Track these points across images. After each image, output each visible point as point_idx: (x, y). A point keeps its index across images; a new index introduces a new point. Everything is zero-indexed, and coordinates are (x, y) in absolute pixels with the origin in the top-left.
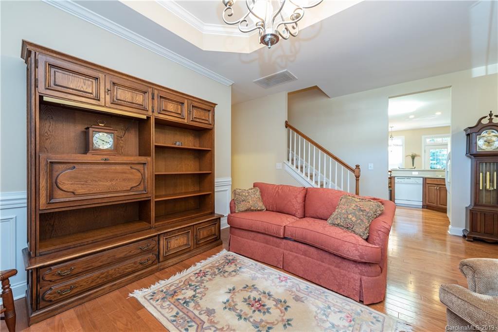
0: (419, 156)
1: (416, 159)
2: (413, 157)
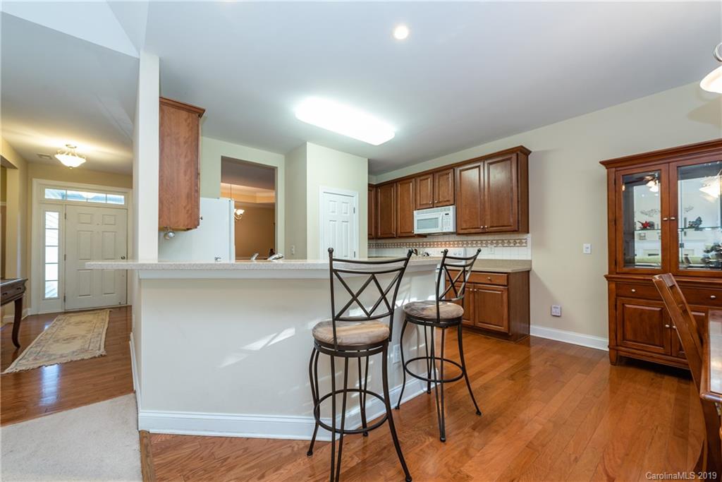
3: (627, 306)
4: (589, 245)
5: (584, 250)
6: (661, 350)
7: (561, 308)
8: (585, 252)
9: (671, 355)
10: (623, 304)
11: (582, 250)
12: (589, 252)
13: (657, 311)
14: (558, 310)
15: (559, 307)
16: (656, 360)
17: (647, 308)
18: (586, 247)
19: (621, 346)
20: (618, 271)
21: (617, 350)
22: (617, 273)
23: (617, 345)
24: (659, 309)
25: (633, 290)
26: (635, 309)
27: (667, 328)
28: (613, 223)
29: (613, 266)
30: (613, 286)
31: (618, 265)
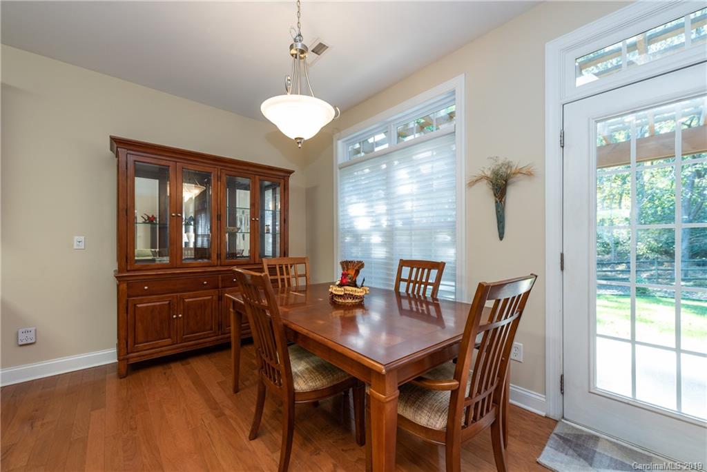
0: (529, 174)
1: (512, 194)
2: (500, 185)
3: (139, 306)
4: (82, 238)
5: (75, 243)
6: (168, 341)
7: (36, 330)
8: (75, 247)
9: (177, 343)
10: (135, 305)
11: (73, 245)
12: (83, 247)
13: (166, 304)
14: (32, 335)
15: (33, 329)
16: (166, 353)
17: (158, 303)
18: (78, 241)
19: (132, 352)
20: (129, 268)
21: (127, 359)
22: (128, 271)
23: (128, 353)
24: (167, 302)
25: (146, 288)
26: (147, 306)
27: (174, 319)
28: (125, 213)
29: (123, 264)
30: (124, 286)
31: (129, 261)
